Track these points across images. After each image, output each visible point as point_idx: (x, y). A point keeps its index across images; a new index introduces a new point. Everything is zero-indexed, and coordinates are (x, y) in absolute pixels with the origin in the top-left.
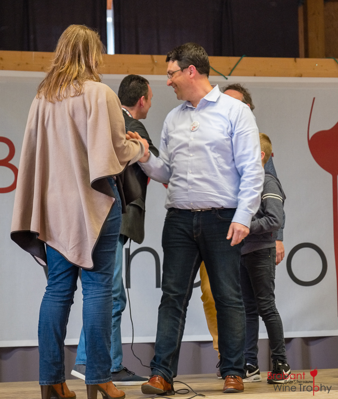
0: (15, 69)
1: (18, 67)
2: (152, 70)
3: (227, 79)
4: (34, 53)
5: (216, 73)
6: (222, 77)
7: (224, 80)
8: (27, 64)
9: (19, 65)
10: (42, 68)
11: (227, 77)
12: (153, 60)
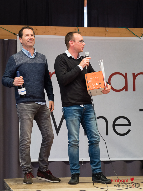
0: (43, 34)
1: (44, 33)
2: (105, 34)
3: (140, 38)
4: (51, 27)
5: (135, 36)
6: (138, 37)
7: (139, 39)
8: (48, 32)
9: (44, 32)
10: (55, 34)
11: (140, 37)
12: (106, 30)
